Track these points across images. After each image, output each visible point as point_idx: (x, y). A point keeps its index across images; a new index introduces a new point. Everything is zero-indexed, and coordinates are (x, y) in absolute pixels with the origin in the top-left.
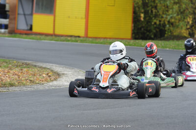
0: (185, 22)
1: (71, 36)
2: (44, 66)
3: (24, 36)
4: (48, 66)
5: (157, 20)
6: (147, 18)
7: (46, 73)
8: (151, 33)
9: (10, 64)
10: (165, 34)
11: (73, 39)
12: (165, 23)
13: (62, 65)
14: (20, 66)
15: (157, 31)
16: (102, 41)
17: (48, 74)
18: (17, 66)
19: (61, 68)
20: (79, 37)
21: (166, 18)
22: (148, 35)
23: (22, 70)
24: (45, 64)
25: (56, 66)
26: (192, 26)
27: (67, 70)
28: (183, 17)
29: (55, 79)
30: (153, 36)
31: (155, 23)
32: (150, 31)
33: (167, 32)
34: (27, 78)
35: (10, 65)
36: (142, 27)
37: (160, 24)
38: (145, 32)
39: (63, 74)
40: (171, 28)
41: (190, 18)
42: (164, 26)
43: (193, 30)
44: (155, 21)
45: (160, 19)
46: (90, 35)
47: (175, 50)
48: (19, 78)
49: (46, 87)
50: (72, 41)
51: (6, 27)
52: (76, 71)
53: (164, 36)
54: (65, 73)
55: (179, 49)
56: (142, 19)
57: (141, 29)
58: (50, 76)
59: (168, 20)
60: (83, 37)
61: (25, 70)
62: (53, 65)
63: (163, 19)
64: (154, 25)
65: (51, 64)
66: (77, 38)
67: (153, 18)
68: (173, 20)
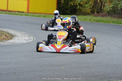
0: (89, 4)
1: (18, 12)
2: (3, 30)
4: (6, 30)
5: (72, 3)
6: (66, 1)
7: (5, 35)
8: (68, 11)
10: (77, 11)
11: (20, 13)
12: (77, 5)
13: (14, 29)
15: (71, 10)
16: (38, 15)
17: (6, 35)
19: (14, 32)
20: (23, 12)
21: (78, 1)
22: (66, 12)
24: (3, 29)
25: (11, 31)
26: (93, 7)
27: (18, 33)
28: (88, 1)
29: (11, 39)
30: (69, 13)
31: (71, 5)
32: (67, 9)
33: (78, 10)
36: (63, 7)
37: (74, 5)
38: (65, 10)
39: (15, 35)
40: (81, 8)
41: (92, 1)
42: (76, 6)
43: (94, 10)
44: (71, 3)
45: (74, 2)
46: (30, 11)
47: (84, 21)
49: (6, 43)
50: (20, 15)
52: (23, 34)
53: (76, 13)
54: (17, 34)
55: (86, 21)
56: (63, 2)
57: (62, 8)
58: (7, 37)
59: (79, 2)
60: (26, 13)
62: (9, 29)
63: (76, 2)
64: (70, 6)
65: (7, 29)
66: (23, 13)
67: (70, 1)
68: (82, 3)
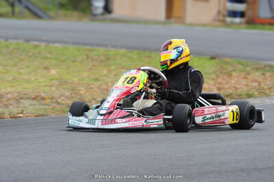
3: (267, 27)
9: (247, 66)
14: (261, 69)
18: (257, 69)
23: (264, 74)
34: (271, 86)
35: (248, 69)
48: (260, 85)
51: (242, 14)
61: (268, 74)
